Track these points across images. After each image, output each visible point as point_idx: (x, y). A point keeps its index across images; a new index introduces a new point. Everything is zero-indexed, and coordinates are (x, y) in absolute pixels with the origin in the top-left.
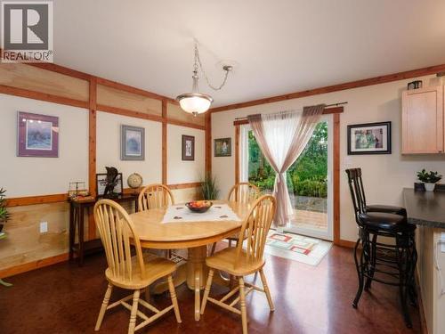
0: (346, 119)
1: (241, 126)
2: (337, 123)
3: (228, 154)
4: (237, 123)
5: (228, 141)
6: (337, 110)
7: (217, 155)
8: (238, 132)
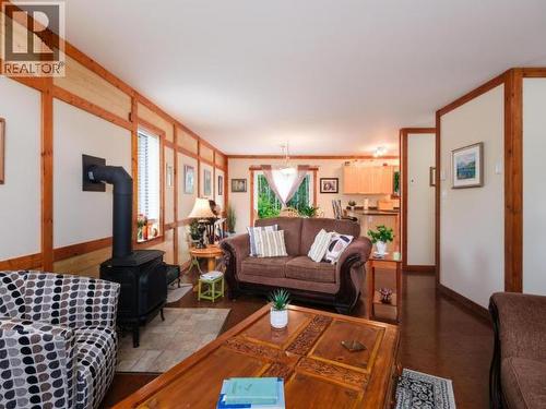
0: (320, 175)
1: (255, 172)
2: (315, 176)
3: (243, 190)
4: (252, 169)
5: (243, 181)
6: (315, 169)
7: (233, 191)
8: (252, 175)
